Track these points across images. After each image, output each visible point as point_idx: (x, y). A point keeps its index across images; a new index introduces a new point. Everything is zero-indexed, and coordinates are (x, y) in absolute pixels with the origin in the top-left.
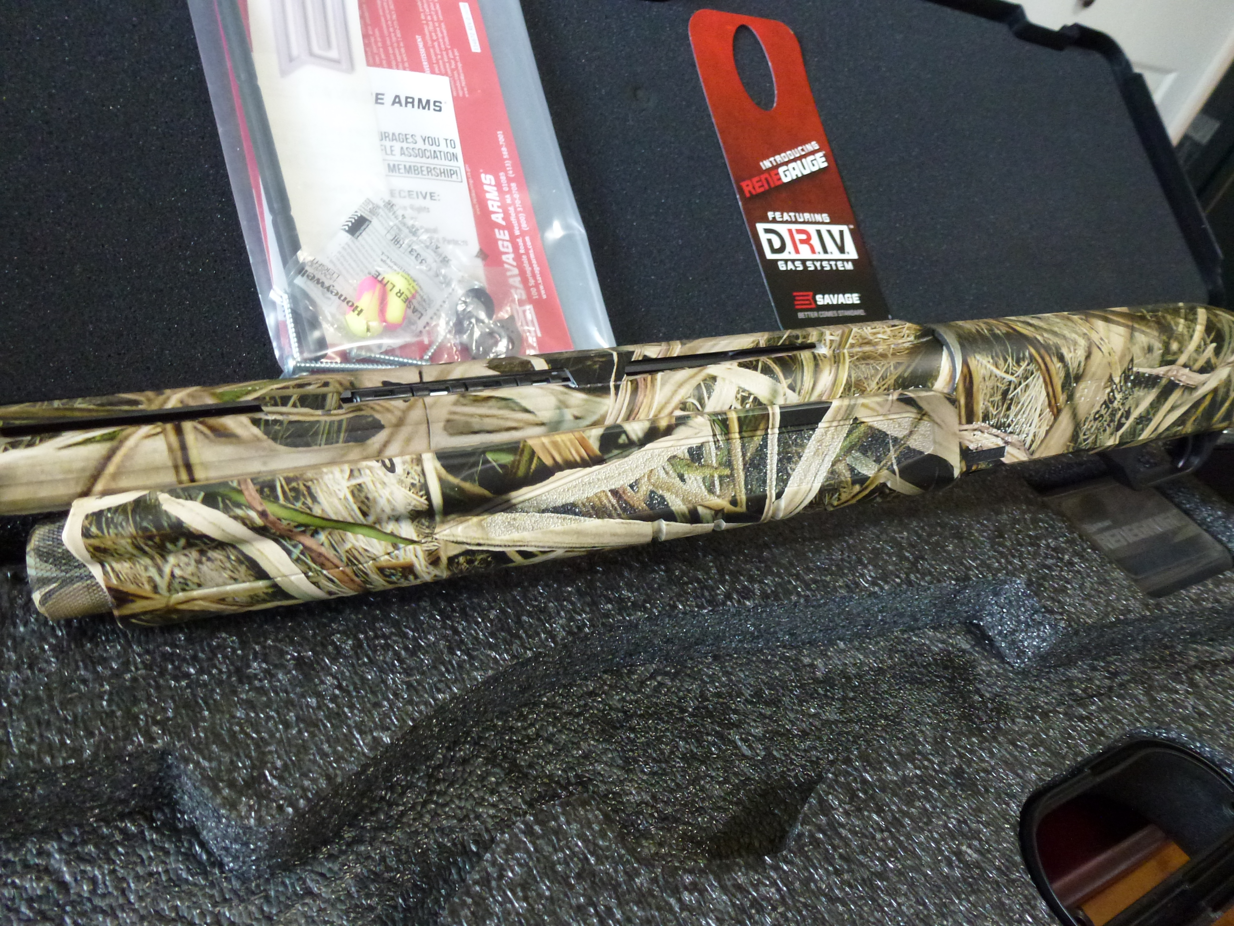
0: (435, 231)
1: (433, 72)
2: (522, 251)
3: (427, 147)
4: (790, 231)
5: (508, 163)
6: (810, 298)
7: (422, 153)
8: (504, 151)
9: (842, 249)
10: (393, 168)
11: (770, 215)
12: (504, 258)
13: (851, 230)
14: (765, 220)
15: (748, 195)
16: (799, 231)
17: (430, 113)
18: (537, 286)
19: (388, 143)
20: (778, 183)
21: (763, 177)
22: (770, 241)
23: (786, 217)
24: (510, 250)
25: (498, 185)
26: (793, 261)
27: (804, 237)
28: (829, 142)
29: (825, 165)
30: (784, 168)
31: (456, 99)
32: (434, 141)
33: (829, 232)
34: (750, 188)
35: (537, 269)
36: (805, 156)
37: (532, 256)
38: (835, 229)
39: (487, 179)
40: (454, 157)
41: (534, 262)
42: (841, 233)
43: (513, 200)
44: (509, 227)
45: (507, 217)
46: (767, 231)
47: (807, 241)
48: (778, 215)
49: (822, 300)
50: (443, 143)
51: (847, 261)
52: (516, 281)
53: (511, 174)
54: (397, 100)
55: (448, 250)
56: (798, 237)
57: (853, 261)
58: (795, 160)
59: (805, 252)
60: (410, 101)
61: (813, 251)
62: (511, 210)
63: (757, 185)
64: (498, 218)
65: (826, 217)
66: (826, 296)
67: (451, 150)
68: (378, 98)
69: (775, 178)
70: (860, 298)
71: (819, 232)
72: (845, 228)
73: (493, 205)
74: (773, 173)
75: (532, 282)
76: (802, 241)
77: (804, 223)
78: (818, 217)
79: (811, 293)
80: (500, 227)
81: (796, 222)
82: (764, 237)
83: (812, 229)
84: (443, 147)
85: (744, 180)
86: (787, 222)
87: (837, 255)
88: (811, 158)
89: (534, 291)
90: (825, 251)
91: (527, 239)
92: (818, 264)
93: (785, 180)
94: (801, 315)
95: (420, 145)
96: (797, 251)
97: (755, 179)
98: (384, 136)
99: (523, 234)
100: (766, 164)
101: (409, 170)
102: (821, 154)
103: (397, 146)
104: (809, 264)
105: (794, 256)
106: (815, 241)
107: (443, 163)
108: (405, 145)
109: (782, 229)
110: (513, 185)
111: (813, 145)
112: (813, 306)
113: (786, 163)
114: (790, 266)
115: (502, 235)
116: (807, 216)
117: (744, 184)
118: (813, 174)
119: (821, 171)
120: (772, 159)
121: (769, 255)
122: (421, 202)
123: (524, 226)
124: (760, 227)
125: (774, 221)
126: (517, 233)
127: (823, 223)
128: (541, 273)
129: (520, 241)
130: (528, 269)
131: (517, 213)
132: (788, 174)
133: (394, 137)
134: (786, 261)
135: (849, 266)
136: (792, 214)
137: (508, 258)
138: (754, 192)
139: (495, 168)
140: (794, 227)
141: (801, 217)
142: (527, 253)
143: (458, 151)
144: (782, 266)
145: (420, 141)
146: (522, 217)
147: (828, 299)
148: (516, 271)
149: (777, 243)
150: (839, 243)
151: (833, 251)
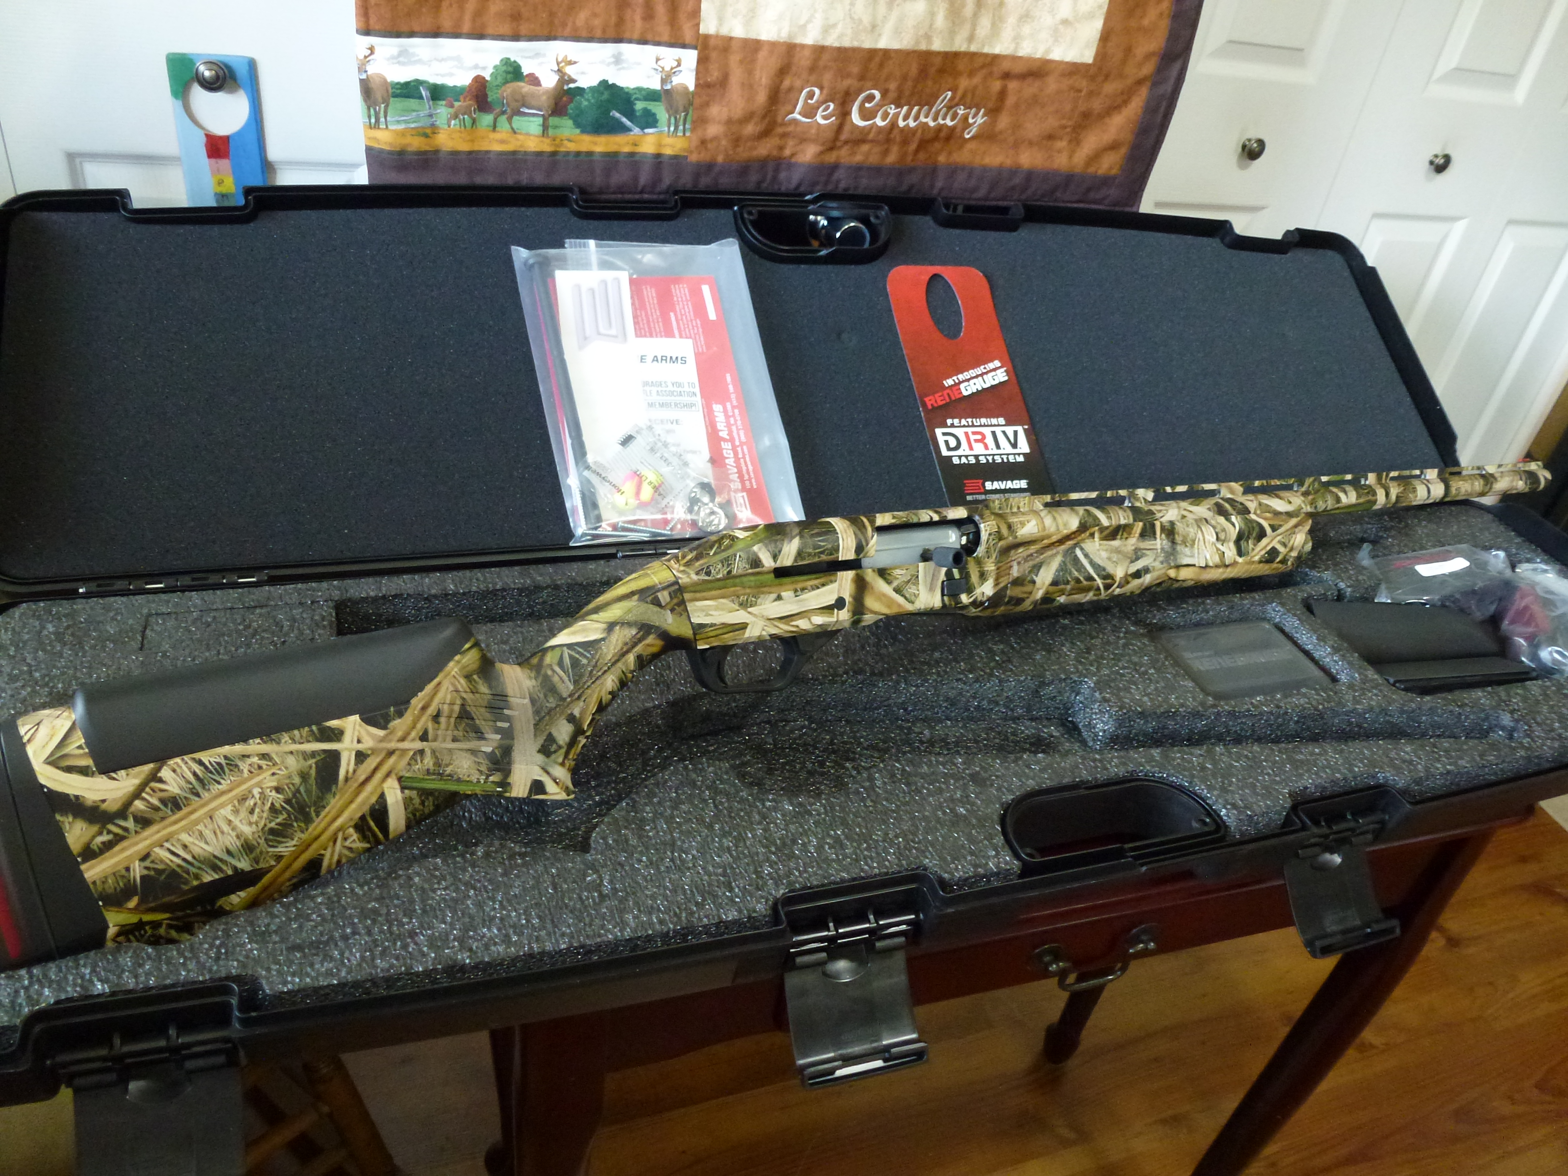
0: (678, 445)
1: (681, 337)
2: (740, 456)
3: (675, 389)
4: (966, 434)
5: (733, 396)
6: (980, 484)
7: (672, 393)
8: (731, 388)
9: (1014, 445)
10: (651, 405)
11: (949, 422)
12: (727, 461)
13: (1025, 430)
14: (945, 425)
15: (930, 407)
16: (974, 433)
17: (678, 366)
18: (750, 479)
19: (648, 388)
20: (958, 397)
21: (945, 392)
22: (947, 442)
23: (963, 422)
24: (732, 455)
25: (725, 411)
26: (966, 457)
27: (979, 437)
28: (1012, 360)
29: (1006, 378)
30: (966, 384)
31: (697, 355)
32: (680, 385)
33: (1004, 432)
34: (933, 402)
35: (751, 468)
36: (986, 373)
37: (748, 459)
38: (1010, 430)
39: (717, 408)
40: (694, 394)
41: (749, 463)
42: (1016, 433)
43: (736, 421)
44: (732, 440)
45: (730, 433)
46: (944, 434)
47: (982, 440)
48: (956, 422)
49: (989, 485)
50: (686, 385)
51: (1019, 454)
52: (735, 477)
53: (735, 403)
54: (655, 359)
55: (688, 457)
56: (973, 438)
57: (1024, 455)
58: (977, 377)
59: (979, 449)
60: (664, 359)
61: (986, 447)
62: (734, 428)
63: (939, 400)
64: (724, 434)
65: (1002, 421)
66: (995, 483)
67: (692, 390)
68: (642, 359)
69: (956, 393)
70: (1028, 484)
71: (994, 433)
72: (1020, 429)
73: (721, 425)
74: (954, 388)
75: (746, 477)
76: (976, 441)
77: (981, 426)
78: (994, 421)
79: (981, 481)
80: (725, 440)
81: (973, 426)
82: (941, 439)
83: (987, 431)
84: (686, 389)
85: (926, 396)
86: (964, 426)
87: (1008, 449)
88: (993, 373)
89: (747, 483)
90: (998, 446)
91: (745, 447)
92: (990, 459)
93: (965, 393)
94: (969, 498)
95: (670, 388)
96: (971, 448)
97: (937, 395)
98: (646, 384)
99: (742, 444)
100: (949, 382)
101: (662, 405)
102: (1003, 370)
103: (654, 390)
104: (980, 458)
105: (968, 452)
106: (990, 440)
107: (686, 399)
108: (660, 389)
109: (960, 432)
110: (737, 411)
111: (997, 363)
112: (982, 490)
113: (968, 380)
114: (964, 460)
115: (726, 446)
116: (983, 421)
117: (927, 399)
118: (992, 386)
119: (1001, 383)
120: (955, 378)
121: (945, 452)
122: (669, 426)
123: (743, 439)
124: (939, 432)
125: (952, 426)
126: (737, 443)
127: (999, 425)
128: (754, 470)
129: (739, 449)
130: (744, 468)
131: (738, 430)
132: (967, 389)
133: (653, 384)
134: (960, 457)
135: (1021, 459)
136: (970, 420)
137: (730, 461)
138: (936, 405)
139: (723, 399)
140: (970, 430)
141: (977, 422)
142: (744, 457)
143: (697, 390)
144: (956, 461)
145: (670, 385)
146: (742, 433)
147: (996, 485)
148: (735, 470)
149: (953, 443)
150: (1012, 441)
151: (1006, 447)
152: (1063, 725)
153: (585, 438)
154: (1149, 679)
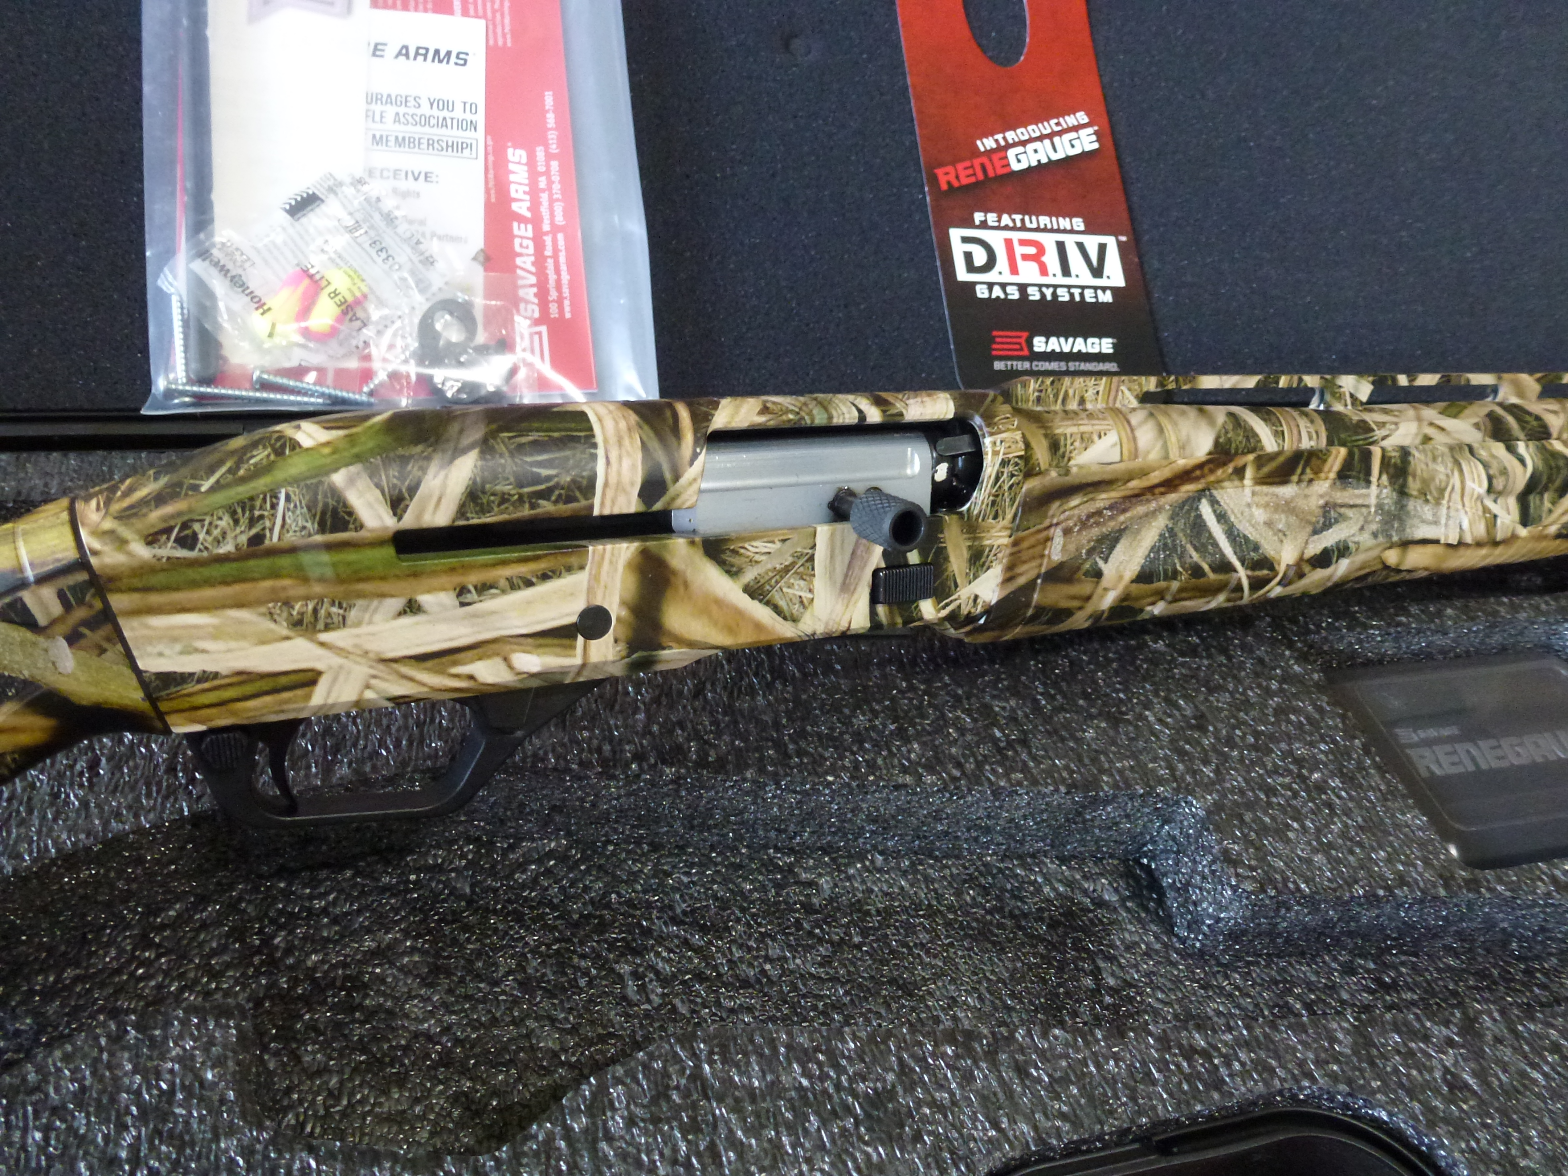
0: (422, 223)
1: (465, 13)
2: (548, 252)
3: (435, 112)
4: (1009, 243)
5: (552, 136)
6: (1023, 341)
7: (426, 121)
8: (551, 119)
9: (1097, 272)
10: (378, 140)
11: (978, 217)
12: (519, 261)
13: (1120, 244)
14: (969, 223)
15: (944, 187)
16: (1023, 243)
17: (449, 69)
18: (560, 301)
19: (377, 108)
20: (1000, 171)
21: (977, 162)
22: (968, 256)
23: (1006, 220)
24: (531, 250)
25: (531, 163)
26: (1003, 286)
27: (1032, 250)
28: (1110, 114)
29: (1096, 146)
30: (1020, 149)
31: (492, 51)
32: (446, 105)
33: (1081, 246)
34: (952, 178)
35: (565, 277)
36: (1060, 133)
37: (562, 259)
38: (1092, 242)
39: (516, 156)
40: (473, 125)
41: (563, 267)
42: (1102, 248)
43: (550, 183)
44: (536, 221)
45: (535, 207)
46: (965, 240)
47: (1037, 258)
48: (992, 218)
49: (1039, 344)
50: (459, 107)
51: (1104, 289)
52: (529, 293)
53: (554, 148)
54: (404, 52)
55: (434, 247)
56: (1019, 250)
57: (1115, 290)
58: (1041, 138)
59: (1029, 273)
60: (422, 53)
61: (1044, 271)
62: (544, 197)
63: (962, 174)
64: (521, 208)
65: (1078, 223)
66: (1053, 340)
67: (469, 117)
68: (377, 50)
69: (998, 164)
70: (1115, 346)
71: (1061, 246)
72: (1111, 242)
73: (518, 189)
74: (995, 157)
75: (553, 295)
76: (1025, 257)
77: (1038, 230)
78: (1064, 223)
79: (1025, 334)
80: (521, 219)
81: (1023, 228)
82: (958, 249)
83: (1049, 241)
84: (458, 113)
85: (941, 165)
86: (1006, 228)
87: (1086, 278)
88: (1073, 135)
89: (553, 309)
90: (1066, 271)
91: (560, 237)
92: (1048, 293)
93: (1016, 167)
94: (999, 365)
95: (425, 109)
96: (1014, 270)
97: (960, 166)
98: (373, 98)
99: (555, 229)
100: (988, 143)
101: (400, 142)
102: (1090, 130)
103: (391, 111)
104: (1030, 290)
105: (1007, 277)
106: (1051, 259)
107: (454, 134)
108: (402, 110)
109: (996, 239)
110: (555, 165)
111: (1082, 117)
112: (1026, 352)
113: (1023, 143)
114: (997, 292)
115: (522, 232)
116: (1044, 220)
117: (940, 172)
118: (1068, 160)
119: (1084, 155)
120: (999, 137)
121: (962, 275)
122: (410, 184)
123: (559, 219)
124: (956, 234)
125: (984, 225)
126: (546, 227)
127: (1072, 231)
128: (571, 283)
129: (548, 240)
130: (552, 277)
131: (552, 201)
132: (1020, 160)
133: (389, 100)
134: (991, 286)
135: (1106, 297)
136: (1018, 217)
137: (526, 262)
138: (956, 184)
139: (530, 140)
140: (1016, 236)
141: (1031, 222)
142: (555, 256)
143: (480, 118)
144: (982, 292)
145: (425, 105)
146: (558, 208)
147: (1055, 344)
148: (533, 280)
149: (980, 258)
150: (1095, 261)
151: (1081, 274)
152: (1128, 874)
153: (217, 196)
154: (1330, 805)
